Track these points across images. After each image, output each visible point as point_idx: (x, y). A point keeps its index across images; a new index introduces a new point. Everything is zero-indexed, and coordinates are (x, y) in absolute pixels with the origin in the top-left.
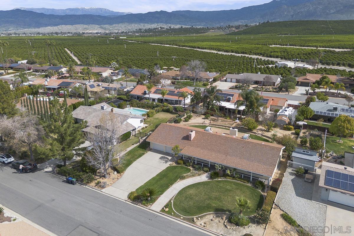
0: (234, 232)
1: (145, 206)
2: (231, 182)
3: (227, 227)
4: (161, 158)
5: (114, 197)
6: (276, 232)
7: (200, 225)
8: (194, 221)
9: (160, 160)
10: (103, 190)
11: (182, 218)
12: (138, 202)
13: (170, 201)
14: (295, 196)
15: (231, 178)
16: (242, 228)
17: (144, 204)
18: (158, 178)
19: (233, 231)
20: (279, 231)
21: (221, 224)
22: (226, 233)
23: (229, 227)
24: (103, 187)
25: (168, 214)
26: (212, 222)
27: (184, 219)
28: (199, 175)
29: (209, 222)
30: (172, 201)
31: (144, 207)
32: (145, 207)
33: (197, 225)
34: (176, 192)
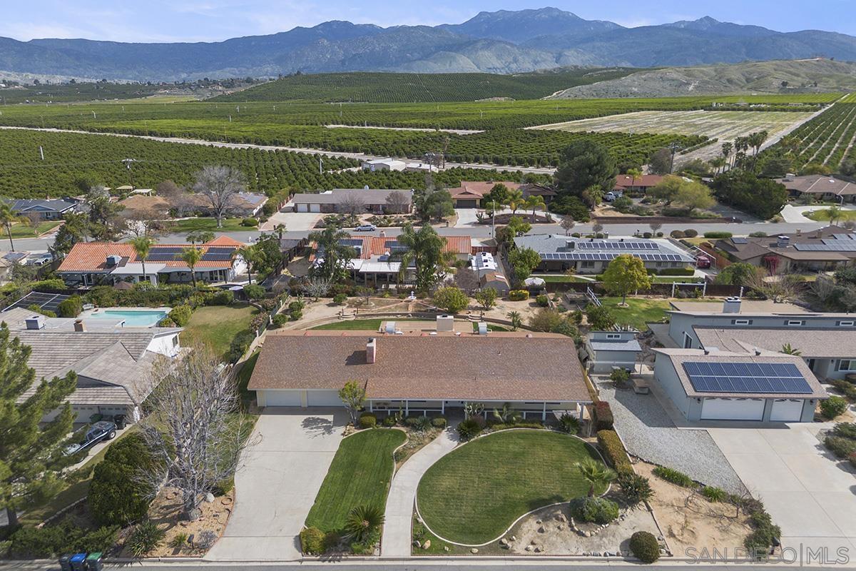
0: (604, 539)
1: (365, 554)
2: (510, 435)
3: (583, 535)
4: (307, 424)
5: (259, 564)
6: (671, 510)
7: (526, 552)
8: (506, 548)
9: (307, 429)
10: (209, 556)
11: (475, 550)
12: (337, 551)
13: (415, 521)
14: (647, 428)
15: (503, 426)
16: (612, 527)
17: (359, 552)
18: (339, 475)
19: (601, 539)
20: (673, 506)
21: (567, 532)
22: (589, 547)
23: (588, 534)
24: (203, 548)
25: (436, 553)
26: (545, 534)
27: (482, 552)
28: (432, 439)
29: (539, 537)
30: (421, 520)
31: (363, 560)
32: (365, 557)
33: (518, 554)
34: (411, 495)
